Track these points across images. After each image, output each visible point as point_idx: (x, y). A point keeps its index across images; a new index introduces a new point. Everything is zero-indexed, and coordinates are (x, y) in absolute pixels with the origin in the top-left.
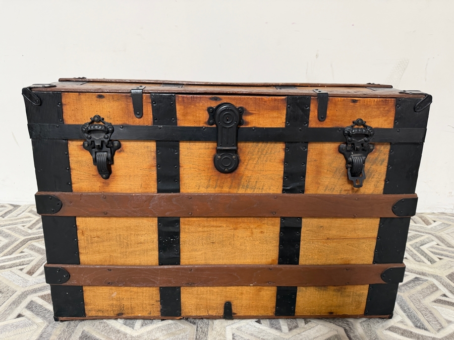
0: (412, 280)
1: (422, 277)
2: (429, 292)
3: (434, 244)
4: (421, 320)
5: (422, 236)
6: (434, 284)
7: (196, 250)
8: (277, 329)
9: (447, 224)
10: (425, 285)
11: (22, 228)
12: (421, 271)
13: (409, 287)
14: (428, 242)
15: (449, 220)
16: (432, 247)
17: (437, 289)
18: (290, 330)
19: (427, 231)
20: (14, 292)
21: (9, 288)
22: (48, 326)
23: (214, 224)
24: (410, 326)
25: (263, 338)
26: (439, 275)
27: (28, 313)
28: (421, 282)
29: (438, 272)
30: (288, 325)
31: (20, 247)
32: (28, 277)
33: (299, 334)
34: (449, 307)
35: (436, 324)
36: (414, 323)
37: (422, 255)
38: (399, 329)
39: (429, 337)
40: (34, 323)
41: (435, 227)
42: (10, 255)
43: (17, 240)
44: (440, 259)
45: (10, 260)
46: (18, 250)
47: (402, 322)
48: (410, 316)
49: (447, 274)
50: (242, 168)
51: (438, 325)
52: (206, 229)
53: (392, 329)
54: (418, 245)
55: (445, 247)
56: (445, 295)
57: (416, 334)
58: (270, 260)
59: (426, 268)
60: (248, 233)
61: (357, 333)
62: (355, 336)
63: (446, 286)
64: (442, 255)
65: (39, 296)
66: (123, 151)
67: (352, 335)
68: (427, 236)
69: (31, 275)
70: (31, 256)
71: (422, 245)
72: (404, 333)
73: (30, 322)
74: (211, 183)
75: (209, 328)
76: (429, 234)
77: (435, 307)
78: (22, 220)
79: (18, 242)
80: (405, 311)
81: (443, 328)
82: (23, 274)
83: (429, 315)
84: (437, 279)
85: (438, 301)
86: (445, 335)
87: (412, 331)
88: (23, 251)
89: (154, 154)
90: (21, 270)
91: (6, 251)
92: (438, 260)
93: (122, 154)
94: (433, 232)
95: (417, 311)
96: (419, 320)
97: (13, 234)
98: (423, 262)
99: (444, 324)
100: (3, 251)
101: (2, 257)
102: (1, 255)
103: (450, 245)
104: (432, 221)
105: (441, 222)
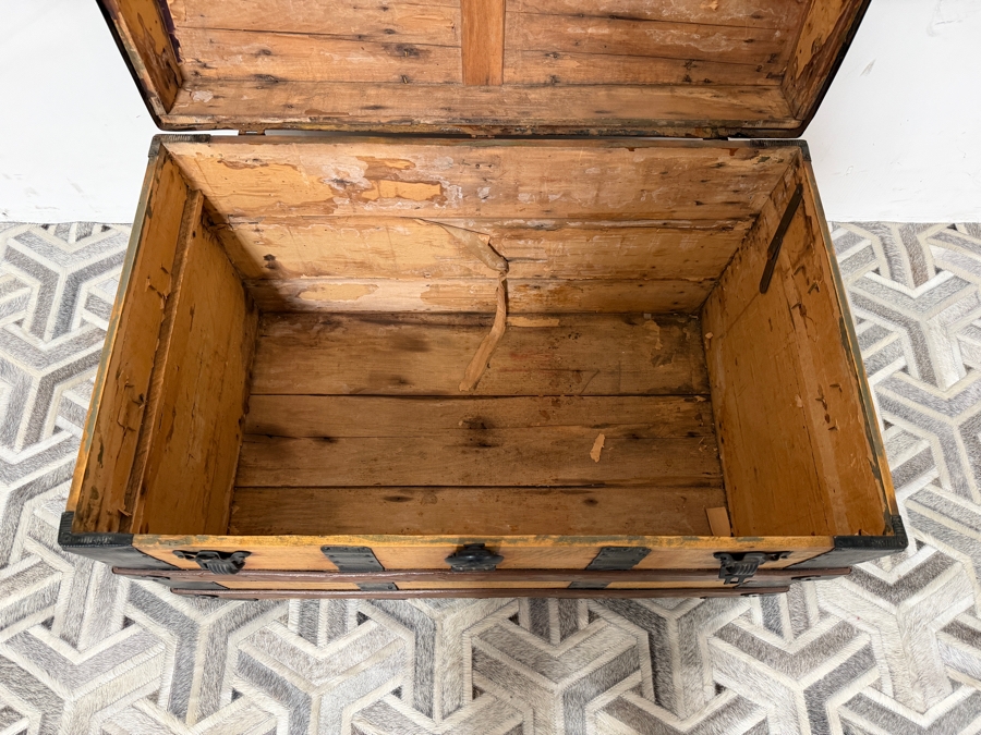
3: (898, 366)
4: (781, 611)
5: (887, 333)
8: (541, 634)
9: (961, 282)
11: (18, 331)
16: (890, 382)
18: (563, 637)
19: (906, 313)
22: (181, 644)
24: (756, 624)
27: (138, 615)
31: (46, 410)
33: (576, 646)
35: (800, 621)
36: (766, 617)
38: (737, 631)
39: (778, 650)
40: (156, 640)
41: (931, 292)
42: (37, 441)
43: (29, 386)
44: (887, 425)
45: (42, 459)
46: (47, 423)
47: (746, 617)
51: (802, 623)
53: (725, 633)
55: (915, 381)
57: (759, 642)
61: (666, 643)
62: (663, 649)
67: (657, 647)
72: (741, 641)
73: (150, 635)
75: (437, 639)
78: (8, 298)
79: (33, 393)
81: (807, 628)
87: (755, 635)
88: (58, 424)
91: (23, 427)
94: (914, 318)
96: (776, 612)
97: (10, 359)
99: (814, 618)
100: (18, 427)
101: (24, 448)
102: (19, 441)
103: (931, 369)
104: (931, 271)
105: (950, 275)
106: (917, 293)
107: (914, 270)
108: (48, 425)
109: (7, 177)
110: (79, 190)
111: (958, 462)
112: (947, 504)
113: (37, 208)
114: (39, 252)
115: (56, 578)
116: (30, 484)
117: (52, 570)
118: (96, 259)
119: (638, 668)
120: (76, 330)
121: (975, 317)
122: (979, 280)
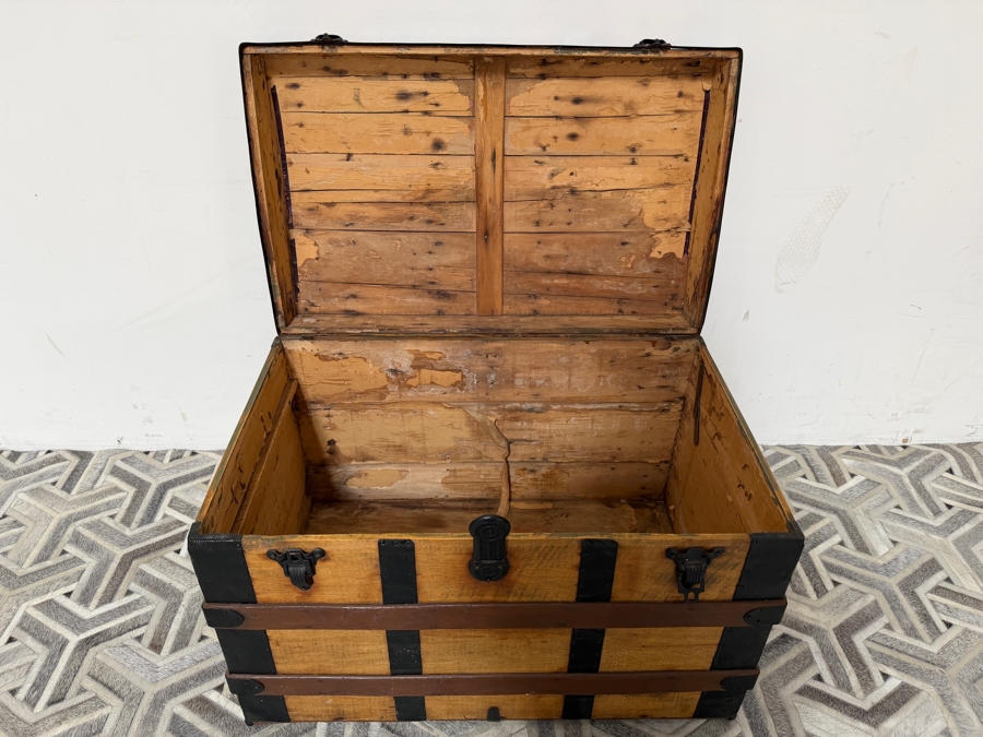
0: (776, 642)
1: (794, 633)
3: (835, 541)
5: (822, 518)
6: (809, 651)
7: (445, 660)
9: (873, 482)
10: (793, 653)
11: (110, 522)
12: (796, 617)
13: (767, 658)
14: (826, 538)
15: (880, 471)
16: (830, 552)
17: (812, 662)
19: (833, 504)
21: (131, 686)
23: (472, 634)
26: (822, 627)
28: (790, 645)
29: (823, 620)
31: (122, 578)
37: (808, 574)
41: (851, 490)
42: (110, 601)
43: (112, 560)
44: (836, 583)
45: (113, 614)
46: (121, 588)
48: (755, 726)
49: (837, 624)
50: (513, 575)
52: (459, 639)
55: (853, 552)
56: (819, 677)
58: (555, 669)
59: (807, 608)
60: (523, 643)
63: (827, 654)
64: (840, 572)
66: (329, 559)
68: (829, 518)
69: (159, 652)
70: (147, 603)
71: (815, 546)
74: (465, 591)
76: (835, 511)
77: (797, 705)
78: (107, 499)
79: (113, 566)
82: (144, 650)
83: (784, 723)
84: (817, 638)
85: (806, 692)
88: (130, 588)
89: (377, 562)
90: (139, 638)
91: (101, 590)
92: (831, 587)
93: (328, 563)
94: (842, 508)
95: (767, 714)
97: (100, 541)
98: (806, 595)
100: (95, 591)
101: (98, 607)
102: (95, 601)
103: (863, 543)
104: (847, 477)
105: (863, 478)
106: (840, 490)
107: (833, 475)
108: (122, 589)
109: (135, 407)
110: (185, 419)
111: (903, 610)
112: (901, 643)
113: (147, 435)
114: (139, 469)
115: (105, 711)
116: (98, 634)
117: (102, 705)
118: (183, 473)
120: (158, 518)
121: (890, 506)
122: (886, 482)
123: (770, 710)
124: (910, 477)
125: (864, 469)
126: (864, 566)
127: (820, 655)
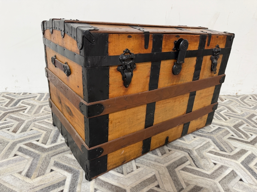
0: (217, 129)
1: (222, 127)
2: (225, 134)
3: (226, 111)
4: (223, 147)
5: (220, 107)
6: (227, 130)
8: (155, 154)
9: (231, 101)
10: (223, 131)
11: (1, 106)
12: (221, 124)
13: (216, 132)
14: (223, 110)
15: (232, 99)
16: (225, 112)
17: (229, 133)
18: (162, 155)
19: (222, 104)
20: (8, 143)
21: (4, 141)
22: (34, 160)
24: (218, 150)
25: (150, 159)
26: (229, 126)
27: (20, 154)
28: (221, 129)
29: (229, 125)
30: (161, 152)
31: (4, 117)
32: (13, 134)
33: (167, 156)
34: (235, 141)
35: (230, 149)
36: (220, 149)
37: (221, 116)
38: (213, 152)
39: (227, 155)
40: (25, 159)
41: (226, 102)
44: (229, 118)
46: (3, 119)
47: (214, 149)
48: (218, 146)
49: (233, 125)
51: (231, 149)
53: (210, 152)
54: (218, 112)
55: (231, 112)
56: (233, 135)
57: (221, 154)
59: (223, 122)
61: (194, 155)
62: (194, 156)
63: (233, 131)
64: (230, 116)
65: (24, 144)
67: (192, 156)
68: (222, 107)
69: (16, 133)
70: (12, 122)
71: (220, 111)
72: (216, 154)
73: (23, 158)
76: (223, 106)
77: (228, 141)
79: (1, 115)
80: (215, 144)
81: (233, 150)
82: (10, 132)
83: (226, 145)
84: (229, 128)
85: (229, 138)
86: (234, 154)
87: (219, 152)
88: (6, 119)
90: (8, 130)
92: (228, 119)
94: (225, 105)
95: (221, 143)
96: (222, 148)
98: (222, 120)
99: (233, 148)
103: (233, 111)
104: (224, 100)
105: (228, 100)
106: (223, 102)
111: (250, 123)
112: (253, 129)
114: (12, 96)
118: (26, 97)
119: (188, 160)
120: (18, 105)
121: (238, 105)
122: (235, 101)
123: (221, 142)
124: (240, 100)
125: (228, 98)
126: (235, 115)
127: (231, 131)
